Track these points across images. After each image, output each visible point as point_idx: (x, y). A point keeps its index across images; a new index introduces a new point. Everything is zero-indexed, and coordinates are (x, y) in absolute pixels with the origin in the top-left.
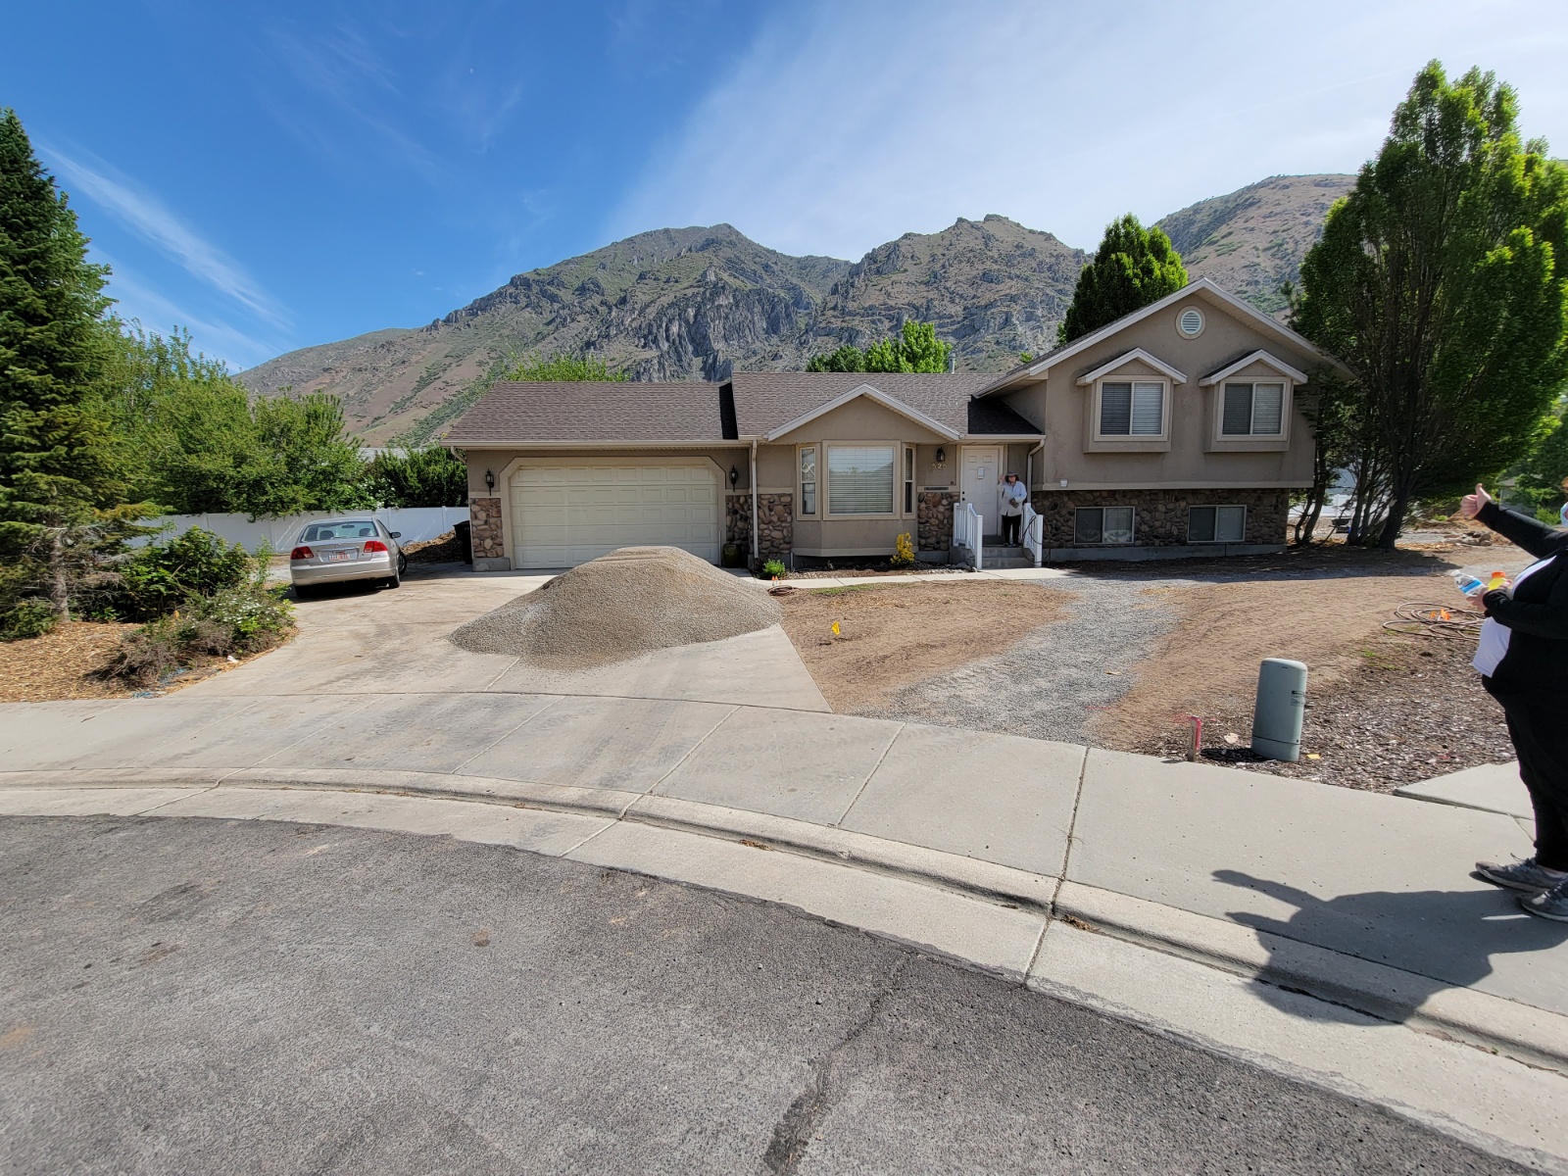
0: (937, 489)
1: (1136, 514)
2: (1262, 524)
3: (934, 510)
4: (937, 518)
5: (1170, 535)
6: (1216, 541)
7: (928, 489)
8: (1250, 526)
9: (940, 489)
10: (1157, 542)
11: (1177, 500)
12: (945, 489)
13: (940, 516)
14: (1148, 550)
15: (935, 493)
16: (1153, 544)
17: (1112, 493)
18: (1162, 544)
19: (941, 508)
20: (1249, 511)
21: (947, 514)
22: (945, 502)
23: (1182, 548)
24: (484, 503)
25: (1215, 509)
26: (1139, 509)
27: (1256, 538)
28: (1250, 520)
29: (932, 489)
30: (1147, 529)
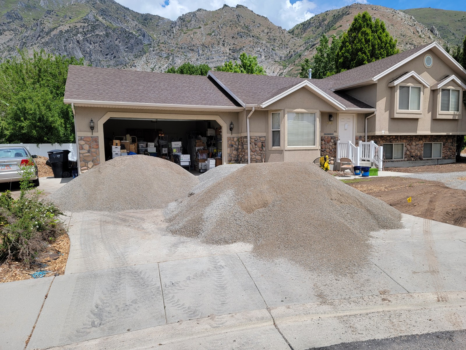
0: (329, 134)
1: (405, 146)
2: (448, 150)
3: (328, 144)
4: (329, 149)
5: (417, 156)
6: (432, 158)
7: (325, 134)
8: (444, 152)
9: (331, 134)
10: (413, 159)
11: (419, 140)
12: (333, 134)
13: (331, 148)
14: (409, 162)
15: (328, 136)
16: (411, 160)
17: (397, 137)
18: (414, 160)
19: (331, 144)
20: (444, 145)
21: (334, 146)
22: (332, 141)
23: (421, 161)
24: (88, 140)
25: (432, 144)
26: (406, 144)
27: (445, 156)
28: (444, 149)
29: (327, 134)
30: (409, 153)
